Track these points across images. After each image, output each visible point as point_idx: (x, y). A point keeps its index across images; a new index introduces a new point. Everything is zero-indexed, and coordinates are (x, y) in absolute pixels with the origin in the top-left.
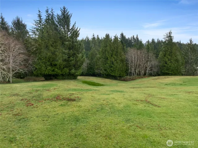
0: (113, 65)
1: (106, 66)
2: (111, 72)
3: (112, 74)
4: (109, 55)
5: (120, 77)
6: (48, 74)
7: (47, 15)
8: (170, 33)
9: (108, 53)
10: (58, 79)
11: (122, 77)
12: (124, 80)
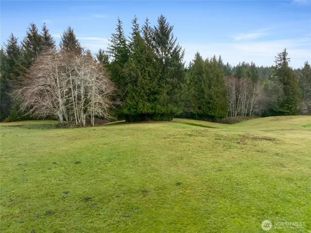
0: (211, 101)
1: (200, 102)
2: (207, 112)
3: (210, 114)
4: (205, 86)
5: (221, 117)
6: (147, 112)
7: (134, 27)
8: (285, 54)
9: (204, 83)
10: (154, 120)
11: (224, 117)
12: (227, 122)
